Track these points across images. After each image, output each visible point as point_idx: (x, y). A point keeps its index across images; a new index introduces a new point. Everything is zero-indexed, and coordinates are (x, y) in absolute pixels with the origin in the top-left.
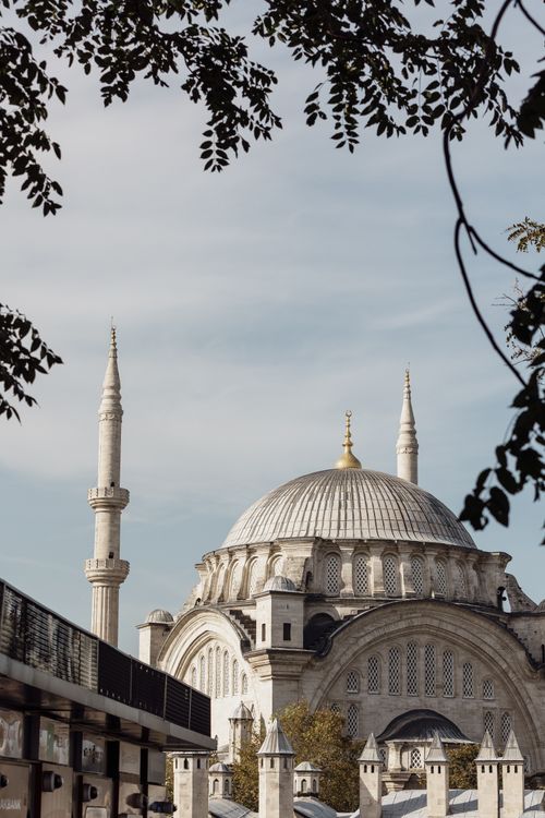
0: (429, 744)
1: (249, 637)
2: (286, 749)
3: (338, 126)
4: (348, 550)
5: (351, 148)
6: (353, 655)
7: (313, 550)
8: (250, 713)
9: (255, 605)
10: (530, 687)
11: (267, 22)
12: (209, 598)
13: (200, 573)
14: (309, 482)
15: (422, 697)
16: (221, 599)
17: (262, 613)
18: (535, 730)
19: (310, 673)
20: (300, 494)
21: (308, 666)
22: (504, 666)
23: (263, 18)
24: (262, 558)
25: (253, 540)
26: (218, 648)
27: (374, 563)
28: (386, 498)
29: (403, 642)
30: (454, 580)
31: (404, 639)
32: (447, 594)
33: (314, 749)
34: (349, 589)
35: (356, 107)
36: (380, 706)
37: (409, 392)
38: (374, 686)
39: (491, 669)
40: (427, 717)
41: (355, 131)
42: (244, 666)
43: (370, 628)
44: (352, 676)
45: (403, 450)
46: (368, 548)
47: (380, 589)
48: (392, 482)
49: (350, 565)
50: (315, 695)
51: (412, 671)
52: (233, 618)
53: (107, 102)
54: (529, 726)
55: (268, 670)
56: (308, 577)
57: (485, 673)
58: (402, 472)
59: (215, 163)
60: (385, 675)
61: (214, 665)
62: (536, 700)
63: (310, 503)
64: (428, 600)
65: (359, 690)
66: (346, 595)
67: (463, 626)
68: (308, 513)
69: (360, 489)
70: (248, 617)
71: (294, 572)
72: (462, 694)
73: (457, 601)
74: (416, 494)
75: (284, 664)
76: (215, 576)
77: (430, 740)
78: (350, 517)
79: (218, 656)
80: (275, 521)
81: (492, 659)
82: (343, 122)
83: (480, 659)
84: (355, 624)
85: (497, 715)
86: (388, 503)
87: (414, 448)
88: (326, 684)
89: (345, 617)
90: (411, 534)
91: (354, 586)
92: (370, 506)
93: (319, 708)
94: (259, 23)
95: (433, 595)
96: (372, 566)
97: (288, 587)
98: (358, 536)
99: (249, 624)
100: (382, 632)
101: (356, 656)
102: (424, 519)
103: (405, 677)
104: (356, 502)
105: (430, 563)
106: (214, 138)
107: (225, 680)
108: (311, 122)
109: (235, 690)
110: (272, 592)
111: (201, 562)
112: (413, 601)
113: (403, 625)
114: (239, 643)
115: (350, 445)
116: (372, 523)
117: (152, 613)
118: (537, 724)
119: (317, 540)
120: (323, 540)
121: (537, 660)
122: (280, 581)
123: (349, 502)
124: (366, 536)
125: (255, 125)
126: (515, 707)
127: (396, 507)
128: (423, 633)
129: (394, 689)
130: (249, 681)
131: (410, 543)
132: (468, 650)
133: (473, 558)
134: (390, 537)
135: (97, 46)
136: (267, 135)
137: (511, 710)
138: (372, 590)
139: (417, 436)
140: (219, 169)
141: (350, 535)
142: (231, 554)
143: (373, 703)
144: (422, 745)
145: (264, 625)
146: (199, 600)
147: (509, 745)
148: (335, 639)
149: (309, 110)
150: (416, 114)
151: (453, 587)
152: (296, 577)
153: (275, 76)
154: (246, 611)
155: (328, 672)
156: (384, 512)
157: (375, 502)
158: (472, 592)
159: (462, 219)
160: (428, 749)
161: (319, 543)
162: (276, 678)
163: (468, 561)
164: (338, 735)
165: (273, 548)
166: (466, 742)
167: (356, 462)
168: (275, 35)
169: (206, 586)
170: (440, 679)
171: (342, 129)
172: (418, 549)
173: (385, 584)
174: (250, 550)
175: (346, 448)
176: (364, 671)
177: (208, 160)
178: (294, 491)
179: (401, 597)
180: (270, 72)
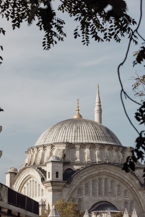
0: (106, 213)
1: (44, 177)
2: (57, 215)
3: (83, 38)
4: (78, 147)
5: (87, 45)
6: (80, 183)
7: (66, 146)
8: (44, 203)
9: (46, 165)
10: (140, 193)
11: (62, 6)
12: (30, 163)
13: (27, 155)
14: (65, 123)
15: (104, 197)
16: (34, 164)
17: (48, 168)
18: (142, 207)
19: (65, 189)
20: (61, 127)
21: (65, 186)
22: (132, 186)
23: (61, 5)
24: (48, 149)
25: (45, 143)
26: (33, 181)
27: (87, 151)
28: (91, 128)
29: (97, 178)
30: (114, 157)
31: (97, 177)
32: (112, 162)
33: (67, 215)
34: (78, 160)
35: (89, 32)
36: (89, 200)
37: (99, 92)
38: (87, 193)
39: (127, 187)
40: (105, 203)
41: (88, 40)
42: (42, 187)
43: (86, 173)
44: (79, 190)
45: (97, 112)
46: (85, 146)
47: (89, 160)
48: (93, 123)
49: (79, 152)
50: (67, 196)
51: (100, 187)
52: (38, 170)
53: (14, 28)
54: (140, 206)
55: (51, 188)
56: (64, 156)
57: (125, 188)
58: (96, 119)
59: (47, 48)
60: (91, 189)
61: (32, 186)
62: (142, 197)
63: (65, 131)
64: (105, 163)
65: (82, 194)
66: (77, 162)
67: (118, 172)
68: (64, 134)
69: (82, 126)
70: (44, 170)
71: (60, 154)
72: (117, 195)
73: (115, 164)
74: (101, 127)
75: (56, 186)
76: (32, 156)
77: (106, 211)
78: (79, 135)
79: (33, 183)
80: (53, 137)
81: (127, 183)
82: (85, 37)
83: (123, 183)
84: (81, 172)
85: (129, 202)
86: (92, 130)
87: (100, 111)
88: (71, 193)
89: (77, 170)
90: (99, 141)
91: (80, 159)
92: (85, 131)
93: (68, 201)
94: (60, 7)
95: (107, 162)
96: (86, 152)
97: (57, 160)
98: (81, 142)
99: (44, 172)
100: (90, 174)
101: (81, 183)
102: (104, 136)
103: (98, 190)
104: (81, 130)
105: (106, 151)
106: (46, 40)
107: (36, 191)
108: (75, 37)
109: (39, 195)
110: (52, 161)
111: (27, 151)
112: (101, 164)
113: (97, 172)
114: (40, 179)
115: (78, 110)
116: (86, 137)
117: (10, 169)
118: (143, 205)
119: (67, 143)
120: (70, 143)
121: (143, 184)
122: (55, 157)
123: (78, 130)
124: (84, 142)
125: (59, 37)
126: (135, 199)
127: (94, 132)
128: (104, 175)
129: (94, 194)
130: (44, 192)
131: (99, 144)
132: (119, 180)
133: (121, 149)
134: (92, 142)
135: (11, 12)
136: (62, 40)
137: (134, 200)
138: (86, 160)
139: (101, 107)
140: (48, 49)
141: (79, 141)
142: (38, 148)
143: (87, 199)
144: (104, 213)
145: (49, 173)
146: (26, 164)
147: (133, 213)
148: (74, 177)
149: (75, 34)
150: (107, 35)
151: (114, 159)
152: (60, 156)
153: (64, 22)
154: (43, 168)
155: (71, 189)
156: (90, 133)
157: (87, 130)
158: (121, 160)
159: (123, 90)
160: (106, 214)
161: (68, 144)
162: (54, 191)
163: (119, 150)
164: (75, 210)
165: (52, 146)
166: (119, 212)
167: (80, 116)
168: (64, 10)
169: (29, 159)
170: (109, 190)
171: (85, 39)
172: (102, 146)
173: (91, 158)
174: (44, 147)
175: (77, 112)
176: (84, 188)
177: (45, 47)
178: (59, 126)
179: (96, 162)
180: (63, 21)
